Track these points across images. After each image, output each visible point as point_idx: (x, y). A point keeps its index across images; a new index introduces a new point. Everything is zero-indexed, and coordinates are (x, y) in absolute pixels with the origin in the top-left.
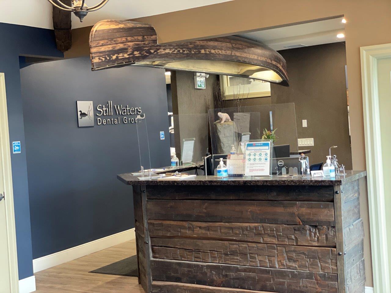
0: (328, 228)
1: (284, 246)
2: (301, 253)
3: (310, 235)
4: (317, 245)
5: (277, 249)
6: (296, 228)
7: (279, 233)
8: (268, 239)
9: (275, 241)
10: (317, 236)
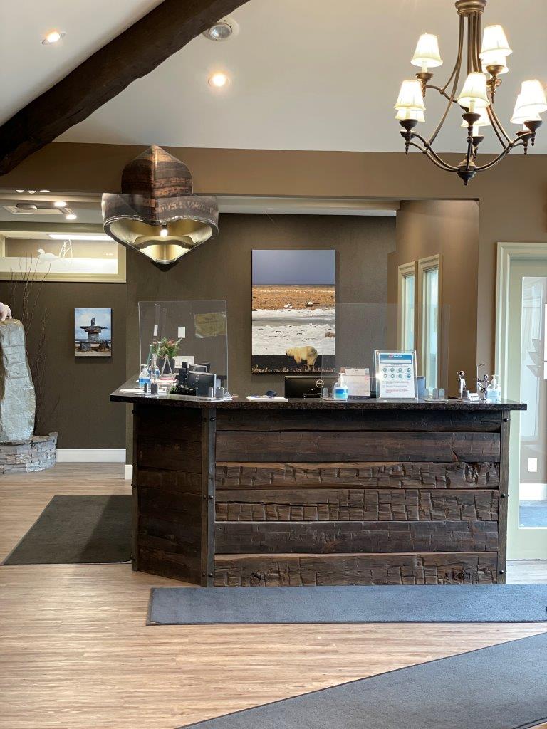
0: (491, 465)
1: (430, 490)
2: (453, 499)
3: (467, 474)
4: (475, 486)
5: (420, 495)
6: (449, 467)
7: (426, 474)
8: (409, 483)
9: (418, 484)
10: (475, 476)
